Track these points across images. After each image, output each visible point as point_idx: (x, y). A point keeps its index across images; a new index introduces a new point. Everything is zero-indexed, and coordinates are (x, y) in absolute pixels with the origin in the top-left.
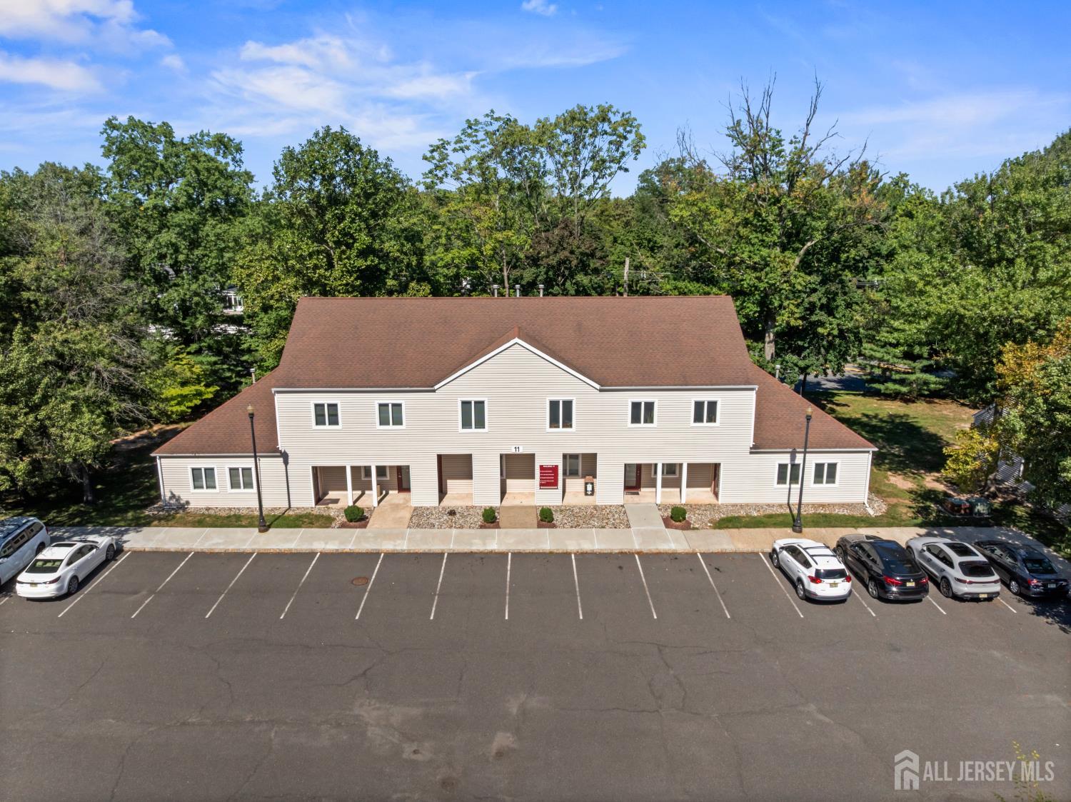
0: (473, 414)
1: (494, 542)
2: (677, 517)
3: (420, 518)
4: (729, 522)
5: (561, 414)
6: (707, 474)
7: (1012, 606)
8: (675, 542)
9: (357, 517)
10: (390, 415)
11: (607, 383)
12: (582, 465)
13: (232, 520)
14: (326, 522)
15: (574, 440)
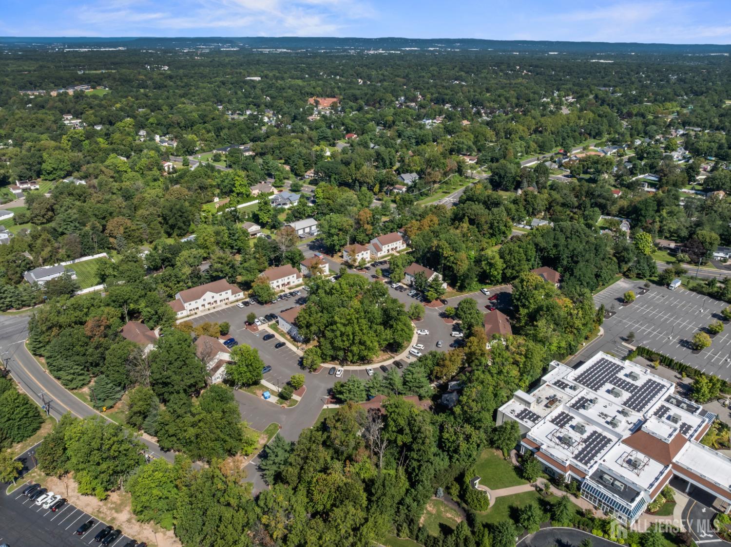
0: (204, 300)
1: (211, 311)
2: (226, 304)
3: (201, 311)
4: (231, 303)
5: (213, 297)
6: (228, 299)
7: (256, 304)
8: (227, 306)
9: (196, 313)
10: (196, 302)
11: (217, 293)
12: (216, 302)
13: (183, 318)
14: (192, 315)
15: (214, 299)
